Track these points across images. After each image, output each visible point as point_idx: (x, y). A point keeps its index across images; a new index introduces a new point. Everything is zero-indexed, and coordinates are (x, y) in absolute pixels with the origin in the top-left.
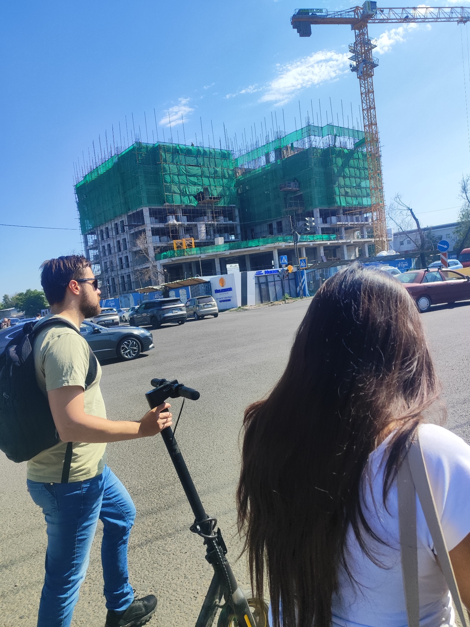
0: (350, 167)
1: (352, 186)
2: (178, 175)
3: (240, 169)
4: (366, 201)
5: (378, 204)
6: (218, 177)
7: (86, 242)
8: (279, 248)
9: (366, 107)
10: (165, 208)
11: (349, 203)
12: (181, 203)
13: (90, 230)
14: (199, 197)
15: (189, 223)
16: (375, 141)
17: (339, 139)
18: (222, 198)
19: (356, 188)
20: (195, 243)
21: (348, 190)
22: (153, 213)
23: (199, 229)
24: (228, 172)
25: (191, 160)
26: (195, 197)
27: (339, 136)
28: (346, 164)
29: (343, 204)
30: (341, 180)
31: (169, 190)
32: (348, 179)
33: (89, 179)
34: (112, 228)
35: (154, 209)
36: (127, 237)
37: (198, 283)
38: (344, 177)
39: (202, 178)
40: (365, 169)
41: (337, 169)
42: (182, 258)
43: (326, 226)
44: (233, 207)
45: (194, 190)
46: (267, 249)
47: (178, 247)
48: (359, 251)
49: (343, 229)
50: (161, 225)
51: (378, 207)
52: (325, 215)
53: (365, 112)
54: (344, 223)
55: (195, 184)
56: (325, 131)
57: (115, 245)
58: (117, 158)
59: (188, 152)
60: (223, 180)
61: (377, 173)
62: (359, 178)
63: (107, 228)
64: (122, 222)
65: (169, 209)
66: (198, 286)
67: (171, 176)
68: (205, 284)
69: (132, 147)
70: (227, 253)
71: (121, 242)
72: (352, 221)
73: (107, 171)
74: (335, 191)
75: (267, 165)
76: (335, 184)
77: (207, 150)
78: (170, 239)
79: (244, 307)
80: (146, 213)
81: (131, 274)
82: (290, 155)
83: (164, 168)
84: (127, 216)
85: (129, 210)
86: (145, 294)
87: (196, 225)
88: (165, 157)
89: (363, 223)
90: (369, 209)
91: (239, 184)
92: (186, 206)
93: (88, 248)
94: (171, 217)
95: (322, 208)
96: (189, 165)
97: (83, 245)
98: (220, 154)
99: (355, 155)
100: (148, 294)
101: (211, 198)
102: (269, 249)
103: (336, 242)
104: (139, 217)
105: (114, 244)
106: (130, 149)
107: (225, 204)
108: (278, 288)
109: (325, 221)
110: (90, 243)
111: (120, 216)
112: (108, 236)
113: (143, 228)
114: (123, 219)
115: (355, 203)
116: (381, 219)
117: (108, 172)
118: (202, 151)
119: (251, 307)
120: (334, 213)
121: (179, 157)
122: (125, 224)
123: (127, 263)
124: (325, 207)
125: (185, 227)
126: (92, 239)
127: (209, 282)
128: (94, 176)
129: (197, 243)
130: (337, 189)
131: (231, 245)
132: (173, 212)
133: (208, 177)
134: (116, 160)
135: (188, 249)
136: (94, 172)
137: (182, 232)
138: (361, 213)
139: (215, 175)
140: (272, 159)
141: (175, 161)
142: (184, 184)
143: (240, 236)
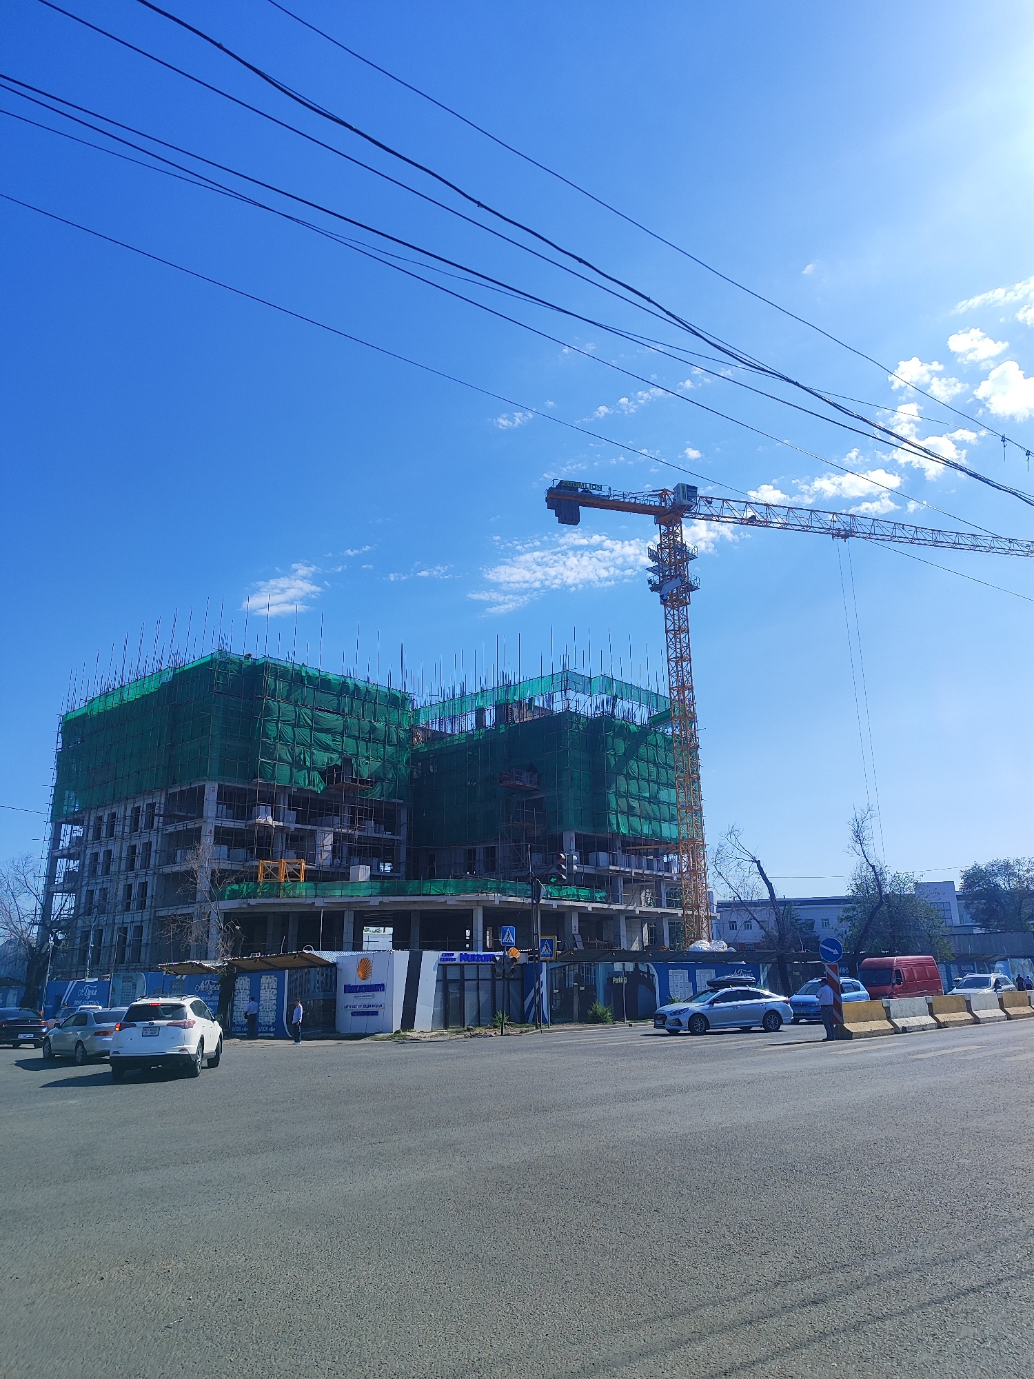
0: (639, 759)
1: (643, 796)
2: (294, 726)
3: (422, 729)
4: (669, 831)
5: (693, 840)
6: (376, 740)
7: (56, 838)
8: (488, 905)
9: (674, 656)
10: (254, 788)
11: (635, 830)
12: (290, 781)
13: (75, 813)
14: (329, 774)
15: (299, 826)
16: (689, 718)
17: (620, 705)
18: (379, 784)
19: (649, 802)
20: (305, 871)
21: (635, 804)
22: (225, 796)
23: (318, 842)
24: (397, 734)
25: (328, 700)
26: (322, 773)
27: (622, 699)
28: (631, 753)
29: (624, 830)
30: (621, 780)
31: (269, 752)
32: (635, 781)
33: (98, 707)
34: (125, 816)
35: (228, 786)
36: (156, 841)
37: (306, 963)
38: (628, 777)
39: (342, 737)
40: (668, 767)
41: (615, 760)
42: (271, 901)
43: (588, 870)
44: (399, 804)
45: (322, 758)
46: (461, 903)
47: (267, 876)
48: (650, 930)
49: (621, 882)
50: (239, 825)
51: (693, 845)
52: (586, 848)
53: (673, 664)
54: (622, 869)
55: (326, 748)
56: (596, 685)
57: (124, 854)
58: (171, 674)
59: (323, 684)
60: (384, 748)
61: (691, 778)
62: (656, 782)
63: (113, 815)
64: (152, 806)
65: (262, 791)
66: (309, 972)
67: (280, 725)
68: (325, 969)
69: (209, 658)
70: (375, 901)
71: (139, 849)
72: (639, 868)
73: (143, 696)
74: (609, 801)
75: (478, 731)
76: (609, 788)
77: (361, 685)
78: (252, 857)
79: (408, 1034)
80: (211, 794)
81: (145, 926)
82: (525, 720)
83: (268, 708)
84: (167, 794)
85: (174, 782)
86: (179, 977)
87: (313, 833)
88: (273, 687)
89: (660, 874)
90: (673, 846)
91: (415, 758)
92: (301, 790)
93: (56, 854)
94: (262, 808)
95: (580, 832)
96: (320, 710)
97: (47, 845)
98: (386, 696)
99: (650, 738)
100: (184, 977)
101: (354, 781)
102: (465, 903)
103: (606, 906)
104: (195, 800)
105: (121, 852)
106: (203, 661)
107: (382, 795)
108: (484, 996)
109: (584, 861)
110: (65, 843)
111: (151, 793)
112: (111, 833)
113: (197, 826)
114: (157, 800)
115: (645, 831)
116: (696, 872)
117: (145, 698)
118: (352, 687)
119: (421, 1034)
120: (605, 845)
121: (302, 692)
122: (156, 812)
123: (141, 899)
124: (586, 831)
125: (290, 833)
126: (70, 833)
127: (334, 965)
128: (113, 702)
129: (310, 871)
130: (612, 798)
131: (386, 885)
132: (269, 799)
133: (357, 738)
134: (168, 677)
135: (289, 884)
136: (113, 694)
137: (279, 844)
138: (657, 855)
139: (371, 737)
140: (489, 720)
141: (293, 697)
142: (303, 745)
143: (403, 868)
